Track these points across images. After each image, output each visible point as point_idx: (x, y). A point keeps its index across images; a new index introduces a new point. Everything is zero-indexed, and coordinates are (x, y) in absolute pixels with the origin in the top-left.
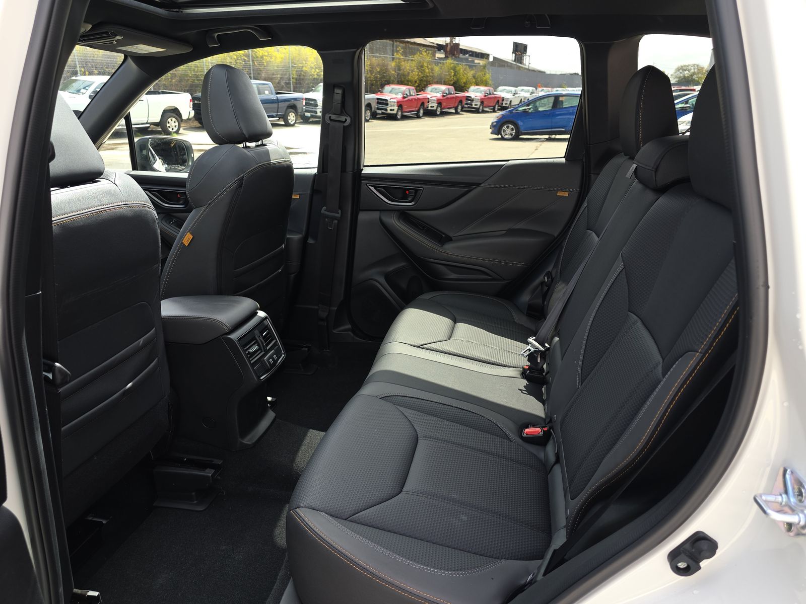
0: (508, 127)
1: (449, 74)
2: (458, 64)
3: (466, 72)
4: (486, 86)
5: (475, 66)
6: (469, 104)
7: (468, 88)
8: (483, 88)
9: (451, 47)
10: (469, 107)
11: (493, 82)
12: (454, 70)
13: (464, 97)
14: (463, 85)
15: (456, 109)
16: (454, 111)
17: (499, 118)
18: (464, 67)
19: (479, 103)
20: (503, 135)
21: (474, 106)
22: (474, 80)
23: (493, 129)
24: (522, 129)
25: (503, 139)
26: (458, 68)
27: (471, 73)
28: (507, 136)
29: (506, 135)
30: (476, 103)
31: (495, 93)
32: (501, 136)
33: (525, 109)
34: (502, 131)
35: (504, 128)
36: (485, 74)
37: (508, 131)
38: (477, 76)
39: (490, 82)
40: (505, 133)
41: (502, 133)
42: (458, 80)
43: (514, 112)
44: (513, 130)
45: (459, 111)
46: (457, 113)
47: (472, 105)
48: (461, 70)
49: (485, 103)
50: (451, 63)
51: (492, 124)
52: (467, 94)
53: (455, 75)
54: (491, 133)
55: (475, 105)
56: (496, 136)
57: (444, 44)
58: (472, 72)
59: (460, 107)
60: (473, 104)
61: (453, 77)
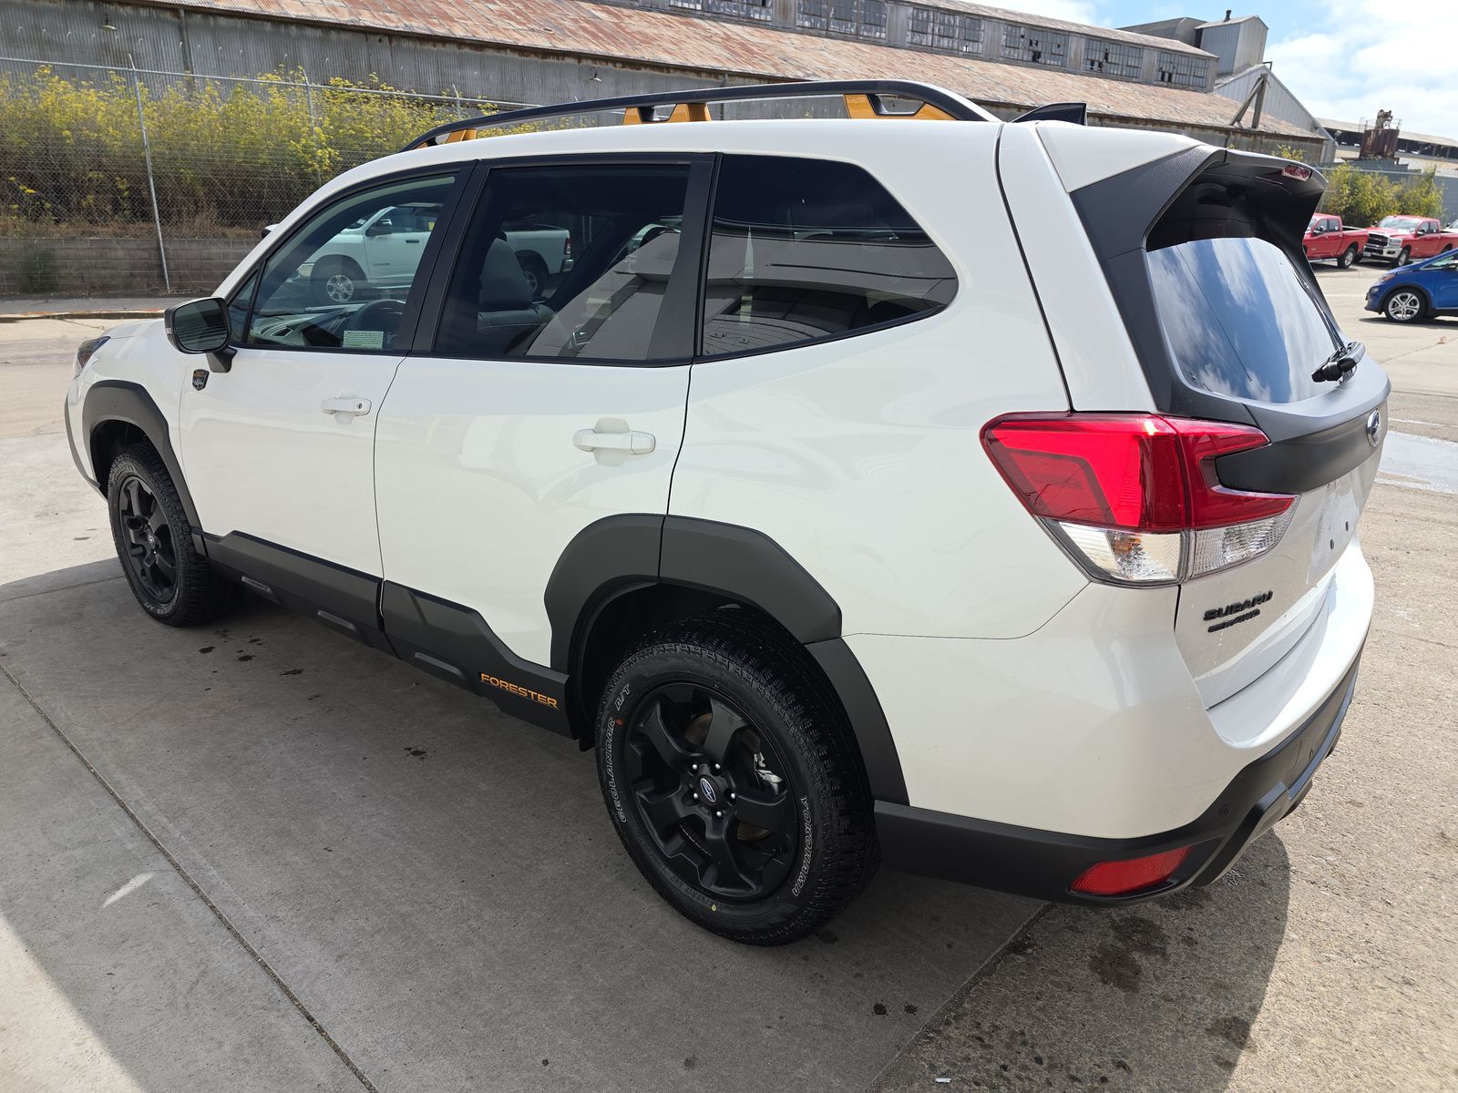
0: (1403, 298)
1: (1338, 192)
2: (1363, 173)
3: (1380, 188)
4: (1426, 215)
5: (1406, 176)
6: (1375, 251)
7: (1379, 220)
8: (1417, 221)
9: (1378, 137)
10: (1373, 257)
11: (1446, 209)
12: (1351, 185)
13: (1364, 236)
14: (1369, 213)
15: (1341, 259)
16: (1335, 264)
17: (1387, 279)
18: (1378, 179)
19: (1398, 250)
20: (1392, 313)
21: (1385, 254)
22: (1397, 205)
23: (1371, 300)
24: (1436, 304)
25: (1390, 320)
26: (1361, 181)
27: (1390, 192)
28: (1399, 315)
29: (1397, 313)
30: (1392, 250)
31: (1447, 229)
32: (1387, 314)
33: (1448, 265)
34: (1391, 305)
35: (1394, 299)
36: (1428, 192)
37: (1404, 306)
38: (1406, 196)
39: (1439, 208)
40: (1397, 309)
41: (1390, 309)
42: (1357, 204)
43: (1421, 269)
44: (1415, 305)
45: (1347, 263)
46: (1341, 266)
47: (1382, 252)
48: (1370, 185)
49: (1415, 249)
50: (1348, 172)
51: (1371, 290)
52: (1372, 231)
53: (1352, 194)
54: (1367, 308)
55: (1389, 253)
56: (1375, 315)
57: (1362, 131)
58: (1396, 188)
59: (1350, 257)
60: (1385, 251)
61: (1346, 198)
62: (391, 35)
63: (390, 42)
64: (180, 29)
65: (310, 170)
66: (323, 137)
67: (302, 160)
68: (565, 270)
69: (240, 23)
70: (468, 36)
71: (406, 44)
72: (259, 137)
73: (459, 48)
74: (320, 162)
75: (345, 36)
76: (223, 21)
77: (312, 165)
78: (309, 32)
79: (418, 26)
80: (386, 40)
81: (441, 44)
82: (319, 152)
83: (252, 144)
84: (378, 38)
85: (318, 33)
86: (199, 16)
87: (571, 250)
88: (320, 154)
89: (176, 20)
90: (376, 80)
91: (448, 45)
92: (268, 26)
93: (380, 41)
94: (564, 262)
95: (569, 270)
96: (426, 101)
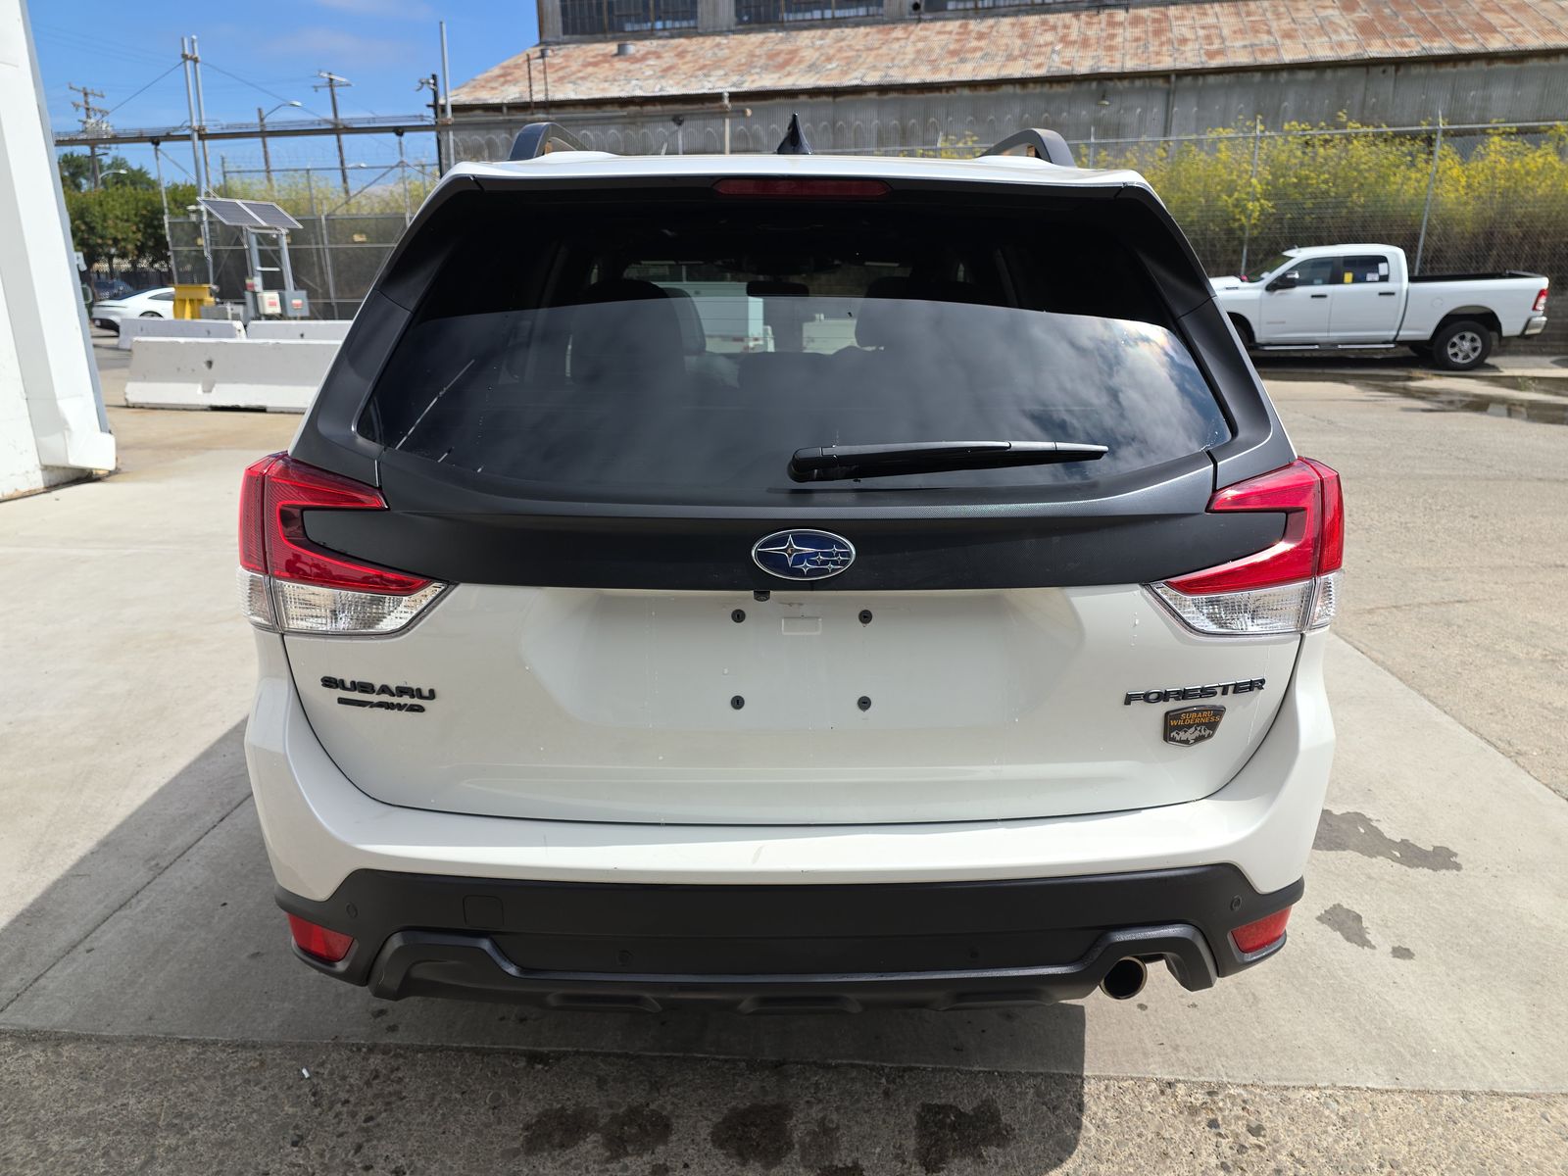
62: (1398, 63)
63: (1397, 70)
64: (1168, 94)
65: (1236, 225)
66: (1259, 189)
67: (1231, 214)
68: (1528, 332)
69: (1228, 78)
70: (1509, 47)
71: (1416, 70)
72: (1193, 195)
73: (1488, 64)
74: (1249, 217)
75: (1342, 73)
76: (1211, 79)
77: (1240, 220)
78: (1301, 75)
79: (1440, 46)
80: (1391, 70)
81: (1464, 63)
82: (1250, 205)
83: (1184, 202)
84: (1381, 69)
85: (1311, 75)
86: (1189, 78)
87: (1546, 305)
88: (1251, 208)
89: (1166, 86)
90: (1344, 118)
91: (1473, 63)
92: (1258, 76)
93: (1384, 72)
94: (1529, 321)
95: (1538, 331)
96: (1396, 135)
